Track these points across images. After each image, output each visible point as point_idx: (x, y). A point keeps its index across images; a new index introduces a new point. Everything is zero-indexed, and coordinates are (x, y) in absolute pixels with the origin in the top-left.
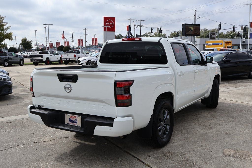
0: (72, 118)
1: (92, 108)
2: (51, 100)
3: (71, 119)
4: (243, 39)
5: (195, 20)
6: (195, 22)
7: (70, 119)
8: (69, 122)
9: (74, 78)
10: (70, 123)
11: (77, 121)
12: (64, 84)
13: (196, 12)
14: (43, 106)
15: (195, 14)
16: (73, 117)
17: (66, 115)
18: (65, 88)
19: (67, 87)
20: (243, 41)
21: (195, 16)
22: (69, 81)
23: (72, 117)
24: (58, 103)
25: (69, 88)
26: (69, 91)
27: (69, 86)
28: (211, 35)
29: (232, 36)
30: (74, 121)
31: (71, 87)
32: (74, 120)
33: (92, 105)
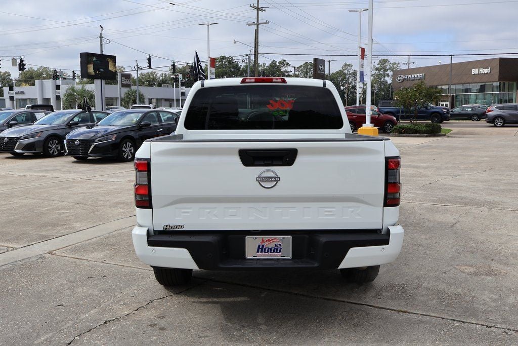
0: (265, 244)
1: (326, 215)
2: (208, 210)
3: (263, 246)
4: (181, 89)
5: (101, 45)
6: (102, 51)
7: (259, 246)
8: (258, 252)
9: (286, 157)
10: (260, 253)
11: (281, 249)
12: (257, 171)
13: (103, 30)
14: (181, 226)
15: (101, 34)
16: (269, 240)
17: (248, 238)
18: (260, 180)
19: (267, 178)
20: (182, 92)
21: (101, 37)
22: (274, 163)
23: (266, 241)
24: (231, 215)
25: (271, 178)
26: (272, 184)
27: (273, 175)
28: (123, 78)
29: (149, 81)
30: (271, 248)
31: (277, 175)
32: (272, 245)
33: (326, 210)
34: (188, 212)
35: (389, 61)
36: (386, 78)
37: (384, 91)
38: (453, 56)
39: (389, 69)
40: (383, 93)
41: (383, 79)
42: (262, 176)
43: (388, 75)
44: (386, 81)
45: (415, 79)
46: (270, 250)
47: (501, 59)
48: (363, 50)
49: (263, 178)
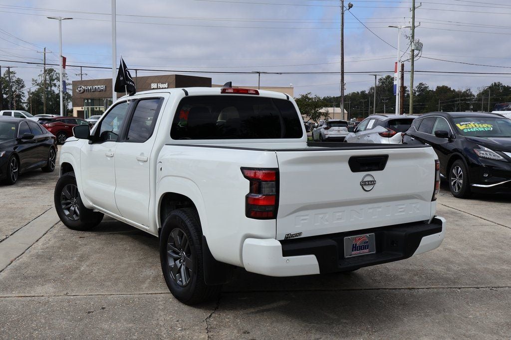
1: (399, 212)
3: (356, 244)
7: (353, 245)
8: (353, 250)
11: (368, 245)
12: (360, 175)
14: (300, 234)
16: (360, 239)
17: (346, 239)
18: (363, 184)
19: (368, 181)
24: (338, 219)
25: (371, 181)
26: (371, 187)
27: (372, 179)
30: (362, 246)
31: (374, 179)
32: (362, 243)
33: (400, 207)
34: (305, 219)
35: (55, 71)
36: (53, 88)
37: (52, 101)
38: (137, 71)
39: (56, 79)
40: (51, 103)
41: (49, 88)
42: (365, 180)
43: (55, 85)
44: (53, 91)
45: (96, 90)
46: (361, 248)
47: (177, 76)
48: (64, 59)
49: (366, 182)
